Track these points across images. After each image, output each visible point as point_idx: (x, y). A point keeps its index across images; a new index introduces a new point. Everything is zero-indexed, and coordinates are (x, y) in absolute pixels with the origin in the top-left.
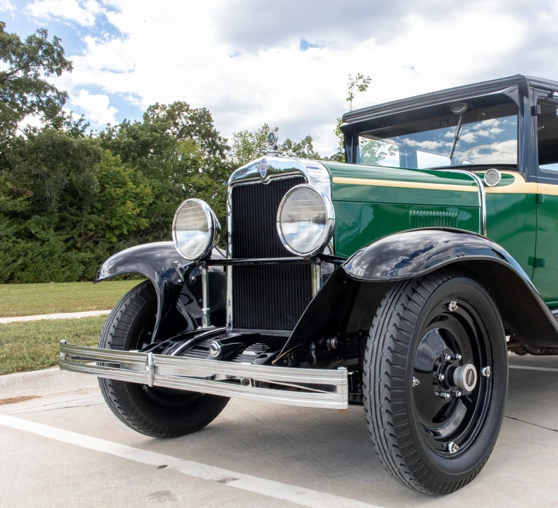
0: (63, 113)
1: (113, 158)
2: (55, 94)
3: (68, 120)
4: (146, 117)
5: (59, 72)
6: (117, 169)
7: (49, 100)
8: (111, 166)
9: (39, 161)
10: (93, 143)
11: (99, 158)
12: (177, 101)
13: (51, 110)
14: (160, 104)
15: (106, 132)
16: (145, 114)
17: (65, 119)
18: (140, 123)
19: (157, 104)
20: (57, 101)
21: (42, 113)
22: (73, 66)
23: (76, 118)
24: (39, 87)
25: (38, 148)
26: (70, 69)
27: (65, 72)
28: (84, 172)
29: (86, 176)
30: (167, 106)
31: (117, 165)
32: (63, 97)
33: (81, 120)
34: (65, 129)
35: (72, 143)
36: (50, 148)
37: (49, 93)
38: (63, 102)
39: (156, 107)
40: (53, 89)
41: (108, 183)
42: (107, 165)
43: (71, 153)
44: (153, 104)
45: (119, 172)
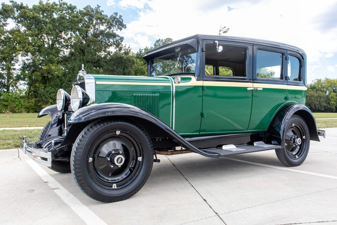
0: (122, 45)
1: (140, 63)
2: (119, 38)
3: (124, 48)
4: (155, 45)
5: (121, 29)
6: (142, 67)
7: (117, 41)
8: (139, 66)
9: (112, 65)
10: (132, 57)
11: (134, 63)
12: (167, 38)
13: (118, 45)
14: (161, 39)
15: (139, 52)
16: (155, 43)
17: (123, 47)
18: (152, 48)
19: (159, 39)
20: (120, 41)
21: (115, 46)
22: (126, 26)
23: (127, 47)
24: (114, 36)
25: (112, 60)
26: (126, 27)
27: (123, 29)
28: (128, 69)
29: (129, 70)
30: (164, 40)
31: (141, 65)
32: (122, 39)
33: (129, 47)
34: (123, 51)
35: (123, 57)
36: (116, 60)
37: (117, 38)
38: (122, 41)
39: (159, 40)
40: (118, 36)
41: (138, 73)
42: (138, 66)
43: (123, 61)
44: (158, 39)
45: (142, 68)
